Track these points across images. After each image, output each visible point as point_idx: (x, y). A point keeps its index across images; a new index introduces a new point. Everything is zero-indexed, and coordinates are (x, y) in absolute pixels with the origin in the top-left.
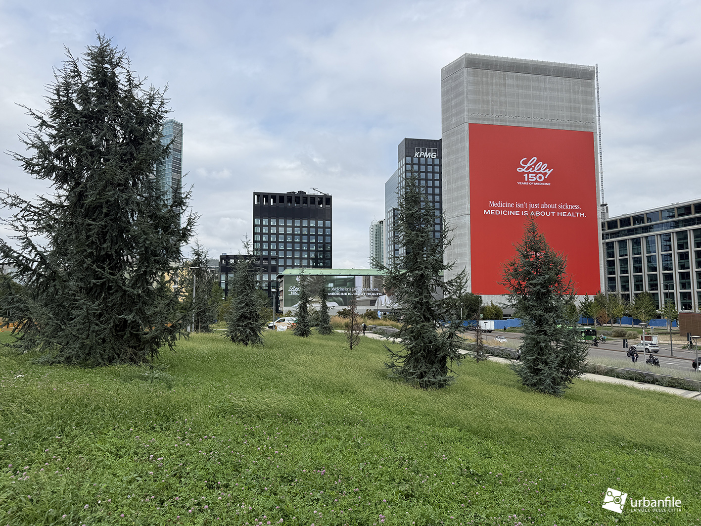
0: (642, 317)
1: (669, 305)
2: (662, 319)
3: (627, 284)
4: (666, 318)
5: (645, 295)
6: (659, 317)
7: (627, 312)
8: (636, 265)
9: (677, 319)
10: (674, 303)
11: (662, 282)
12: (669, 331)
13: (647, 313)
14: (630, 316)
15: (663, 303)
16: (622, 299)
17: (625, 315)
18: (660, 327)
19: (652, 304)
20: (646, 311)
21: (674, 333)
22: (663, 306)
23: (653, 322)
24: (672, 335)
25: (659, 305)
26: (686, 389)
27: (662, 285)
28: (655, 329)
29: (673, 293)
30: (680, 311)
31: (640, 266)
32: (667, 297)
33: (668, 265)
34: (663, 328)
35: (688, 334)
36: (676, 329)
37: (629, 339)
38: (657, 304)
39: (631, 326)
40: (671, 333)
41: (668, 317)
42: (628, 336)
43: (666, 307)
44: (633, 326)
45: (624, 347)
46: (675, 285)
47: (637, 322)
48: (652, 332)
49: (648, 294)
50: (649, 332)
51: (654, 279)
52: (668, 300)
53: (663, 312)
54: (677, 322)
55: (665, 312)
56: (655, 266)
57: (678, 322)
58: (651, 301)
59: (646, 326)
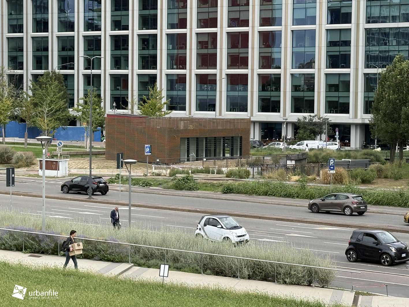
0: (44, 123)
1: (92, 99)
2: (78, 125)
3: (19, 54)
4: (84, 125)
5: (51, 78)
6: (73, 122)
7: (17, 112)
8: (39, 16)
9: (102, 127)
10: (99, 96)
11: (82, 53)
12: (88, 150)
13: (52, 113)
14: (22, 121)
15: (81, 95)
16: (9, 85)
17: (14, 118)
18: (74, 143)
19: (63, 97)
20: (51, 110)
21: (97, 154)
22: (81, 102)
23: (62, 133)
24: (94, 157)
25: (73, 100)
26: (108, 260)
27: (82, 60)
28: (65, 146)
29: (99, 76)
30: (109, 111)
31: (44, 19)
32: (89, 84)
33: (93, 19)
34: (79, 144)
35: (118, 155)
36: (100, 145)
37: (19, 167)
38: (70, 97)
39: (22, 140)
40: (92, 155)
41: (88, 122)
42: (17, 163)
43: (86, 103)
44: (26, 140)
45: (8, 185)
46: (102, 60)
47: (34, 132)
48: (59, 152)
49: (57, 77)
50: (55, 153)
51: (68, 47)
52: (90, 88)
53: (80, 113)
54: (102, 132)
55: (84, 113)
56: (71, 19)
57: (104, 133)
58: (60, 90)
59: (49, 141)
